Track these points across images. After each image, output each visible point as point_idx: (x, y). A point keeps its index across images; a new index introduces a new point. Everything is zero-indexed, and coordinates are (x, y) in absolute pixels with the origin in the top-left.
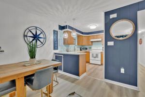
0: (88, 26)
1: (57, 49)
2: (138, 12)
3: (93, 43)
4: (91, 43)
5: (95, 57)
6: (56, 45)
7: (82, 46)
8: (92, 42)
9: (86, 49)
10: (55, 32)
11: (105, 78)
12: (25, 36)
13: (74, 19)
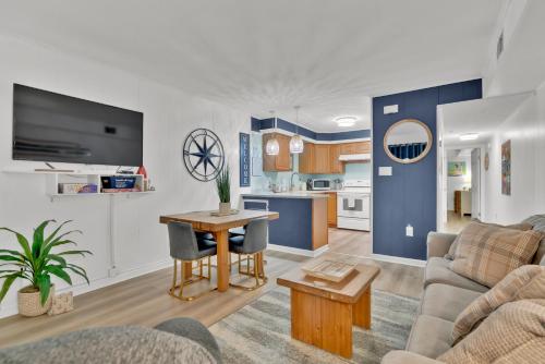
0: (334, 120)
1: (248, 185)
2: (438, 106)
3: (347, 166)
4: (340, 168)
5: (352, 209)
6: (245, 174)
7: (315, 175)
8: (344, 163)
9: (326, 184)
10: (244, 139)
11: (375, 252)
12: (185, 153)
13: (297, 107)
